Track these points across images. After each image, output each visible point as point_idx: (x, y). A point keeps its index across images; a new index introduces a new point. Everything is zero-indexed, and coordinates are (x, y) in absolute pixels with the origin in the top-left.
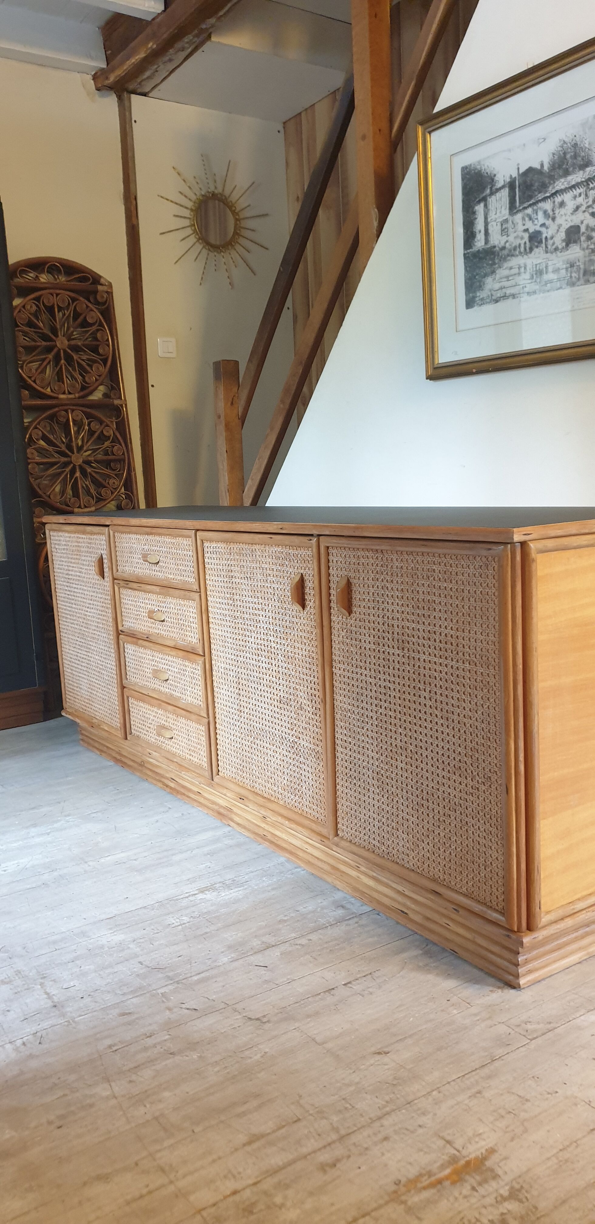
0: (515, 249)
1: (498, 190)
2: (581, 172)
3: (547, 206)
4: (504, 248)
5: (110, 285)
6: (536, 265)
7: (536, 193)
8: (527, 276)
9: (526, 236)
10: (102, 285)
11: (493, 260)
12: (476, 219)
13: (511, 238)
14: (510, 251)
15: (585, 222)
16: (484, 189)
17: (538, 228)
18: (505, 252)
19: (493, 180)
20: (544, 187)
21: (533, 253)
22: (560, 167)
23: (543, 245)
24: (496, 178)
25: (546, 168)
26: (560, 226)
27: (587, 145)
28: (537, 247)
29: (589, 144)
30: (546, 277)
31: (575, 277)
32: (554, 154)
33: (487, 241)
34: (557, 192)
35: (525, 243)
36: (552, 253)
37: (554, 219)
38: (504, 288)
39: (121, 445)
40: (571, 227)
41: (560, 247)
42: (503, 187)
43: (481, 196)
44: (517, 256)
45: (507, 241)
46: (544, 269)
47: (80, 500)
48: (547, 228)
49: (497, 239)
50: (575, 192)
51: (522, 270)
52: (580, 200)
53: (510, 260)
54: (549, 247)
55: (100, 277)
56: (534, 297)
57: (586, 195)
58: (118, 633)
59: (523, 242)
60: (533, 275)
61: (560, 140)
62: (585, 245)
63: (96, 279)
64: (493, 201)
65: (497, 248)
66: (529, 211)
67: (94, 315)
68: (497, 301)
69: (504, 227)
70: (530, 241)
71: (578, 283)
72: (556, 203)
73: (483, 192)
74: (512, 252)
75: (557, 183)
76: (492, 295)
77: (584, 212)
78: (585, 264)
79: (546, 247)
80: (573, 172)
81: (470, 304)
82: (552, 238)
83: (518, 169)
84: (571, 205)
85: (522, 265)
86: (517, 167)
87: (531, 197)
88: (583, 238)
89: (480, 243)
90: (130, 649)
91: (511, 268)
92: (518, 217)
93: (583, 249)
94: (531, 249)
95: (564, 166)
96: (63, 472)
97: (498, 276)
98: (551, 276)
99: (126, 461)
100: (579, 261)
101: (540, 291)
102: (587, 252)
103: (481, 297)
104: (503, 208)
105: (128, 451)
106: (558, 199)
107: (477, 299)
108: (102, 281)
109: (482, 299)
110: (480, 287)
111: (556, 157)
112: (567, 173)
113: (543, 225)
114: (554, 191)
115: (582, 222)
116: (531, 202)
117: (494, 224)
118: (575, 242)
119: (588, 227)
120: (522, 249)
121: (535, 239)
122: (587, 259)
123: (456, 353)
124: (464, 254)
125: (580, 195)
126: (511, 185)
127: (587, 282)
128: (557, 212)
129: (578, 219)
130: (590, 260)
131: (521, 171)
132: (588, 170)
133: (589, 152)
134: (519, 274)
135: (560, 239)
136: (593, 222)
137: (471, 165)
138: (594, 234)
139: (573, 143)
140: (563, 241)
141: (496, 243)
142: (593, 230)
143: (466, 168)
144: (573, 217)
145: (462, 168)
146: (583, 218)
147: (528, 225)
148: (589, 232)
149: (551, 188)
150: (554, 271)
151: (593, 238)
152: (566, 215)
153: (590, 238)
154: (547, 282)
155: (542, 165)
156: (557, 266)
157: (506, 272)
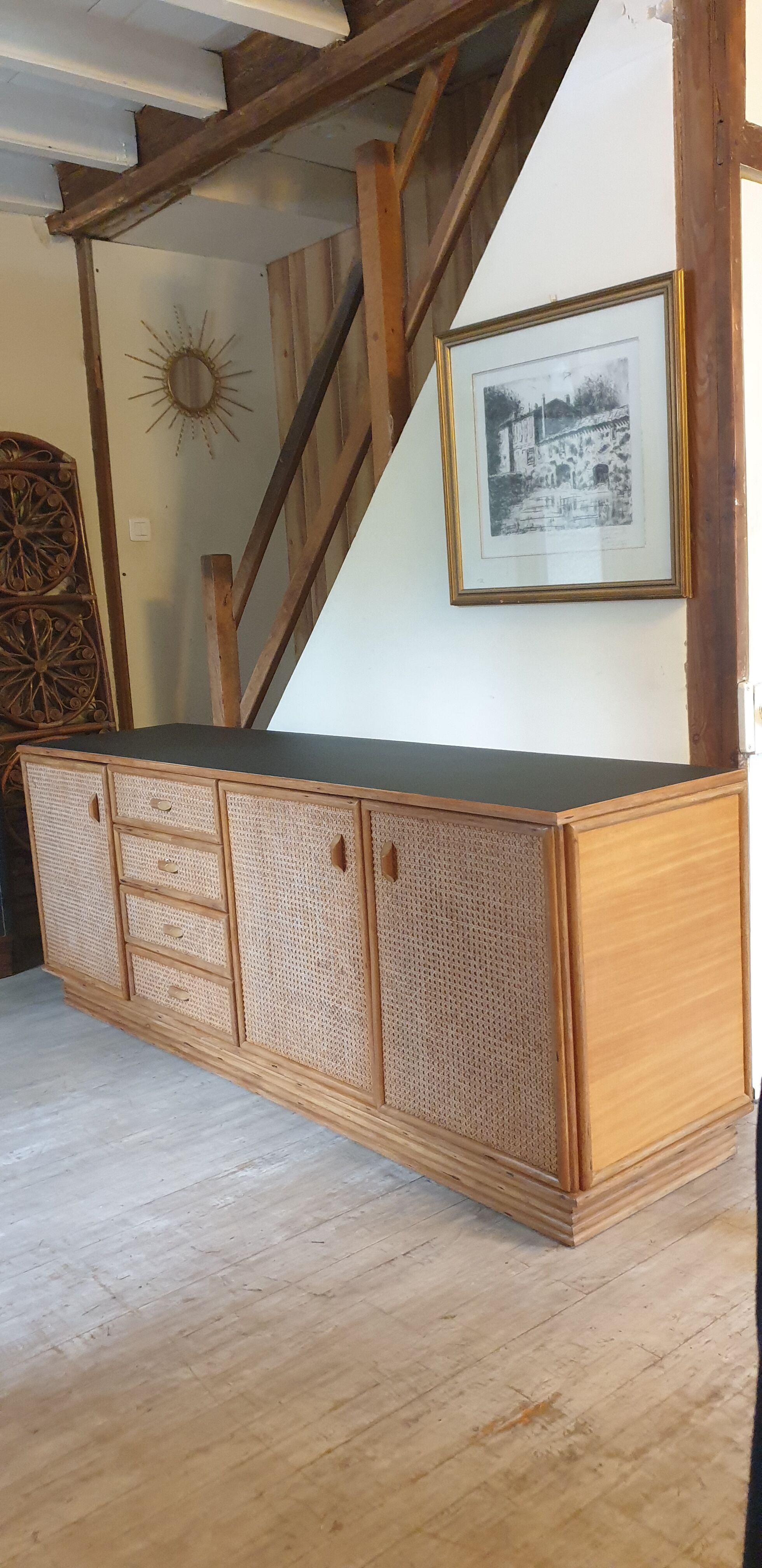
0: (542, 480)
1: (523, 417)
2: (608, 412)
3: (574, 441)
4: (530, 478)
5: (74, 462)
6: (564, 499)
7: (563, 426)
8: (556, 510)
9: (553, 469)
10: (64, 462)
11: (520, 488)
12: (501, 443)
13: (537, 469)
14: (537, 481)
15: (613, 463)
16: (508, 414)
17: (565, 462)
18: (533, 482)
19: (518, 406)
20: (570, 421)
21: (561, 487)
22: (586, 404)
23: (571, 480)
24: (521, 405)
25: (572, 402)
26: (587, 463)
27: (612, 387)
28: (564, 481)
29: (615, 386)
30: (574, 513)
31: (604, 517)
32: (579, 390)
33: (512, 468)
34: (584, 428)
35: (552, 475)
36: (580, 489)
37: (581, 455)
38: (531, 519)
39: (92, 647)
40: (598, 466)
41: (588, 484)
42: (528, 415)
43: (506, 421)
44: (544, 487)
45: (533, 471)
46: (573, 505)
47: (45, 713)
48: (575, 463)
49: (522, 468)
50: (602, 431)
51: (550, 502)
52: (607, 440)
53: (536, 491)
54: (577, 482)
55: (62, 453)
56: (563, 531)
57: (613, 436)
58: (118, 883)
59: (551, 473)
60: (561, 509)
61: (586, 378)
62: (613, 486)
63: (57, 455)
64: (518, 427)
65: (523, 477)
66: (556, 443)
67: (56, 498)
68: (524, 532)
69: (530, 456)
70: (557, 474)
71: (607, 523)
72: (583, 439)
73: (508, 418)
74: (540, 483)
75: (583, 420)
76: (519, 525)
77: (612, 452)
78: (613, 505)
79: (574, 482)
80: (600, 411)
82: (580, 473)
83: (544, 400)
84: (598, 444)
85: (550, 498)
86: (542, 397)
87: (558, 429)
88: (611, 478)
89: (505, 469)
90: (133, 902)
91: (538, 499)
92: (544, 448)
93: (612, 489)
94: (559, 483)
95: (590, 404)
96: (25, 681)
97: (524, 506)
98: (579, 512)
99: (98, 665)
100: (607, 501)
101: (569, 526)
102: (615, 492)
103: (507, 525)
104: (529, 437)
105: (99, 653)
106: (585, 436)
107: (503, 527)
108: (64, 457)
109: (508, 528)
110: (506, 515)
111: (582, 394)
112: (593, 411)
113: (571, 459)
114: (581, 427)
115: (610, 463)
116: (557, 435)
117: (520, 451)
118: (604, 481)
119: (615, 467)
120: (549, 482)
121: (563, 473)
122: (616, 500)
123: (482, 581)
124: (489, 479)
125: (607, 435)
126: (537, 414)
127: (616, 523)
128: (584, 449)
129: (605, 458)
130: (619, 501)
131: (546, 402)
132: (615, 411)
133: (615, 394)
134: (547, 506)
135: (588, 475)
136: (620, 464)
137: (494, 387)
138: (622, 476)
139: (600, 381)
140: (591, 479)
141: (522, 471)
142: (620, 472)
143: (489, 389)
144: (601, 456)
145: (485, 390)
146: (610, 459)
147: (556, 457)
148: (617, 474)
149: (577, 424)
150: (583, 508)
151: (620, 479)
152: (593, 452)
153: (618, 479)
154: (576, 518)
155: (568, 399)
156: (586, 503)
157: (533, 503)
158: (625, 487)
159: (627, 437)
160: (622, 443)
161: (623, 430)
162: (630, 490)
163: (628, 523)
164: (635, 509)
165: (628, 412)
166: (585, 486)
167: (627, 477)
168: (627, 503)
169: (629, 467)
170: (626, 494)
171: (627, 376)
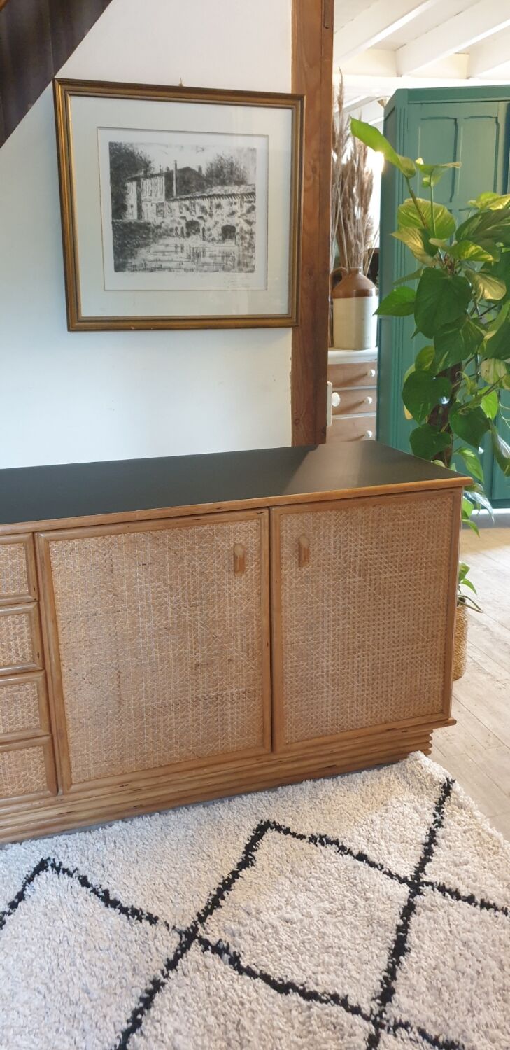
0: (171, 230)
1: (153, 176)
2: (237, 187)
3: (206, 203)
4: (159, 227)
6: (193, 248)
7: (194, 190)
8: (185, 255)
9: (183, 223)
11: (147, 234)
12: (127, 194)
13: (168, 220)
14: (166, 231)
15: (240, 226)
16: (137, 170)
17: (195, 219)
18: (161, 231)
19: (148, 166)
20: (201, 187)
21: (190, 238)
22: (217, 176)
23: (201, 234)
24: (151, 165)
25: (204, 172)
26: (217, 223)
27: (242, 168)
28: (194, 234)
29: (244, 167)
30: (202, 260)
32: (211, 164)
33: (140, 216)
34: (213, 196)
35: (182, 228)
37: (211, 215)
38: (160, 260)
40: (227, 226)
41: (217, 239)
42: (159, 175)
43: (134, 176)
44: (174, 236)
45: (163, 222)
48: (205, 221)
49: (150, 216)
50: (231, 200)
51: (179, 249)
52: (235, 207)
54: (206, 236)
57: (241, 205)
59: (181, 226)
61: (218, 156)
62: (239, 243)
64: (147, 184)
65: (152, 226)
66: (187, 202)
68: (151, 270)
69: (160, 209)
70: (187, 227)
71: (232, 270)
72: (214, 203)
73: (136, 173)
74: (169, 232)
75: (214, 188)
76: (146, 264)
77: (239, 217)
79: (204, 236)
80: (230, 184)
81: (119, 268)
82: (209, 229)
83: (176, 165)
84: (226, 209)
85: (179, 245)
86: (174, 163)
87: (188, 192)
88: (237, 237)
89: (131, 215)
91: (167, 245)
92: (175, 205)
93: (238, 245)
94: (188, 235)
95: (222, 177)
97: (152, 250)
98: (207, 260)
101: (197, 270)
102: (241, 248)
103: (133, 264)
104: (159, 193)
106: (215, 201)
107: (128, 265)
110: (132, 255)
111: (214, 168)
112: (223, 183)
113: (200, 218)
114: (211, 193)
115: (237, 225)
116: (188, 196)
117: (149, 204)
118: (231, 238)
119: (242, 229)
120: (179, 232)
121: (192, 227)
123: (104, 310)
124: (113, 222)
125: (236, 203)
126: (168, 176)
127: (241, 270)
128: (214, 210)
129: (233, 221)
130: (244, 255)
131: (179, 167)
132: (243, 186)
133: (244, 174)
134: (176, 252)
135: (216, 232)
136: (246, 227)
137: (121, 144)
138: (248, 236)
139: (230, 162)
140: (220, 235)
141: (151, 221)
142: (246, 233)
143: (116, 144)
144: (230, 219)
145: (111, 144)
146: (238, 222)
147: (186, 213)
148: (243, 234)
149: (208, 190)
150: (211, 257)
151: (246, 238)
152: (222, 215)
153: (243, 238)
154: (204, 264)
155: (200, 169)
156: (214, 253)
157: (162, 248)
158: (250, 245)
159: (253, 208)
160: (249, 211)
161: (250, 202)
162: (254, 248)
163: (252, 271)
164: (258, 262)
165: (254, 189)
166: (213, 240)
167: (252, 237)
168: (251, 257)
169: (253, 230)
170: (250, 250)
171: (255, 162)
